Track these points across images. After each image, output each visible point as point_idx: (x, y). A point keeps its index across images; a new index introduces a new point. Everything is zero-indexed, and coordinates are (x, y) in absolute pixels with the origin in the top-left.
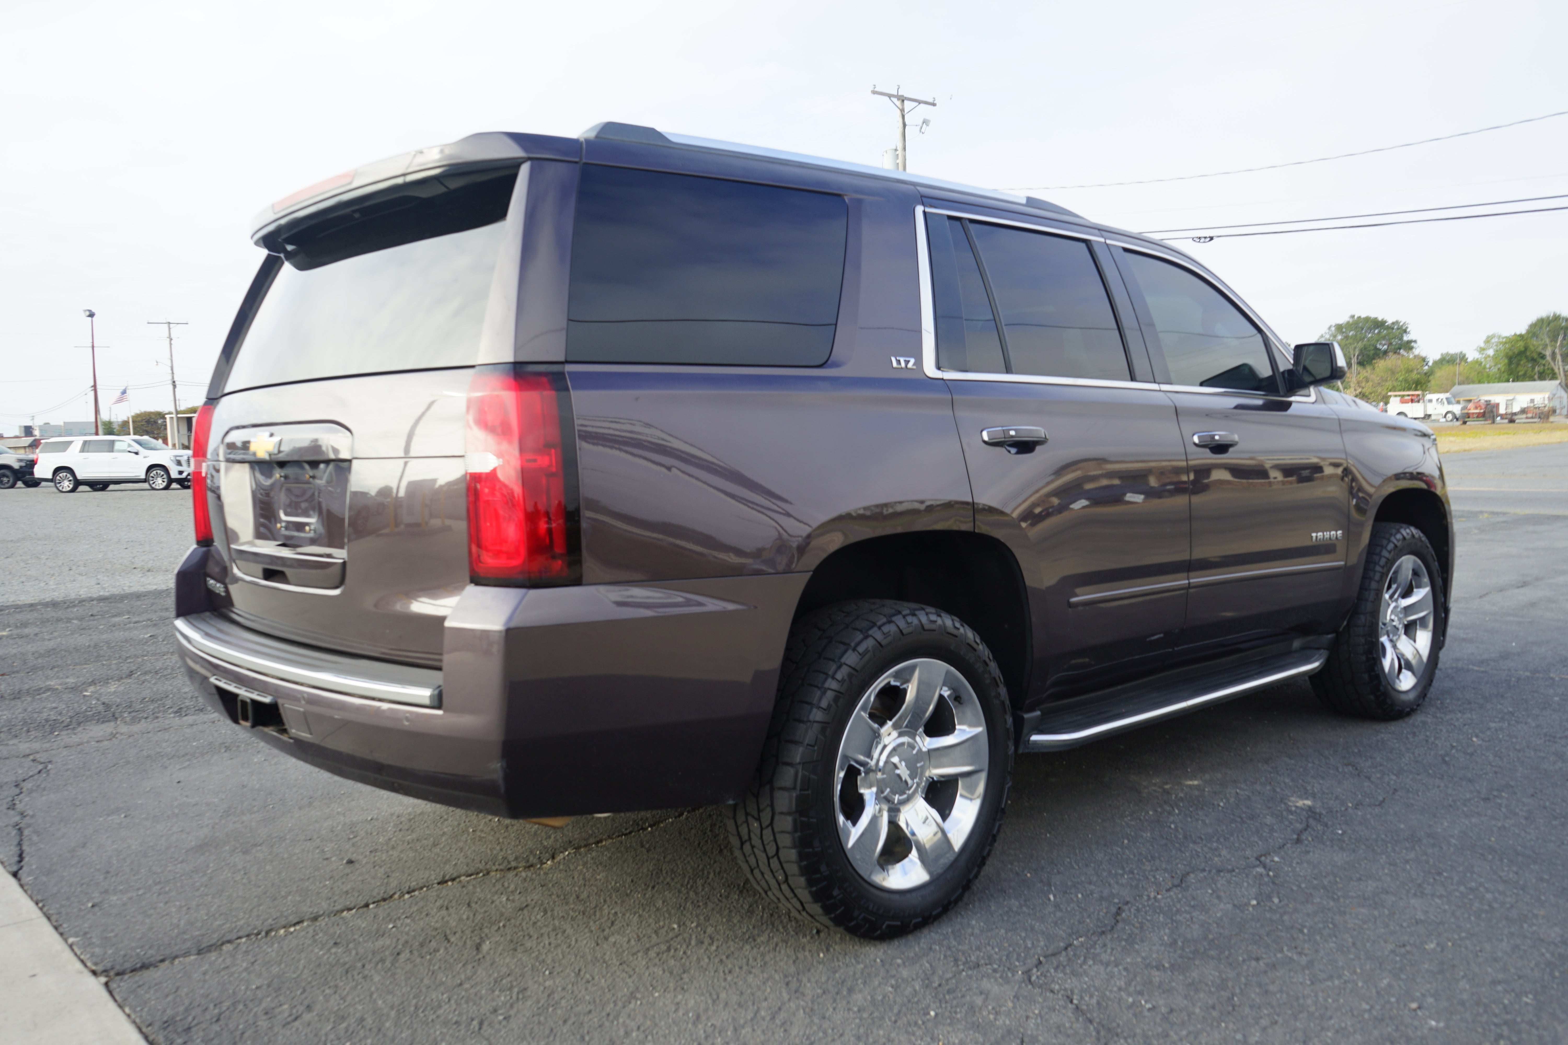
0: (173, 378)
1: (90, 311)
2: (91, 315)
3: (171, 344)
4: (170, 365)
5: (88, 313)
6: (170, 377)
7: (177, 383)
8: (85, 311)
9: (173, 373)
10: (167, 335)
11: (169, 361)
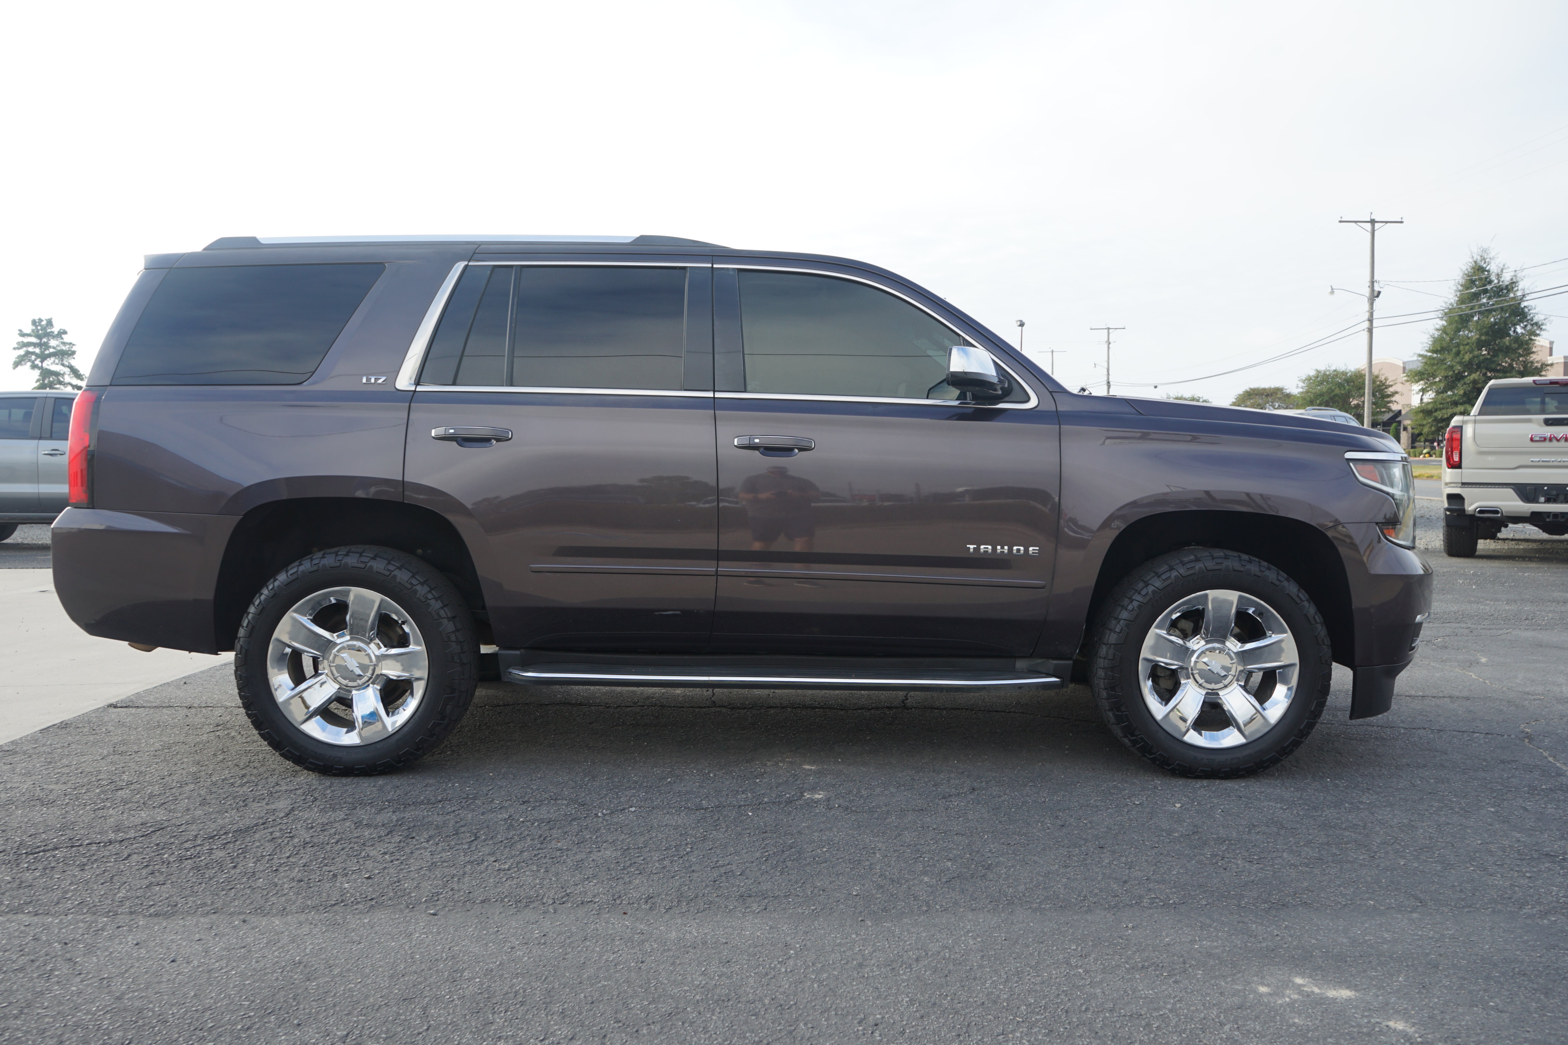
0: (1108, 378)
1: (1021, 321)
2: (1022, 325)
3: (1109, 348)
4: (1106, 367)
5: (1019, 323)
6: (1106, 378)
7: (1111, 383)
8: (1017, 321)
9: (1108, 374)
10: (1106, 339)
11: (1106, 363)
